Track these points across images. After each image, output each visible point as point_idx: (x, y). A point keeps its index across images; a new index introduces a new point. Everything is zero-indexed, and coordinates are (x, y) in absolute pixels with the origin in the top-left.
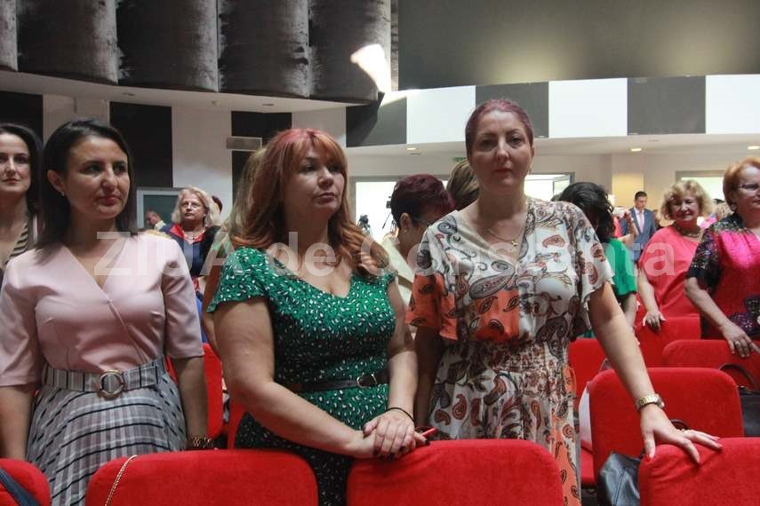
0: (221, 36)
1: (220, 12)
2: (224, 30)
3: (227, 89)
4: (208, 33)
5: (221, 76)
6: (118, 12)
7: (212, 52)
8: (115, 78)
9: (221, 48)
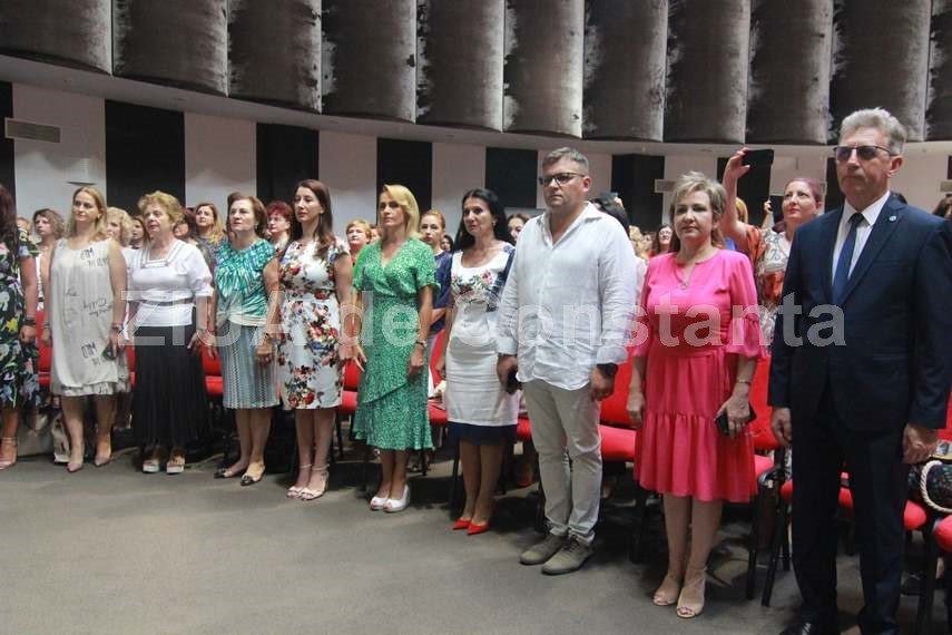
0: (930, 89)
1: (931, 67)
2: (934, 83)
3: (932, 137)
4: (915, 89)
5: (928, 126)
6: (832, 84)
7: (919, 106)
8: (824, 140)
9: (930, 100)
